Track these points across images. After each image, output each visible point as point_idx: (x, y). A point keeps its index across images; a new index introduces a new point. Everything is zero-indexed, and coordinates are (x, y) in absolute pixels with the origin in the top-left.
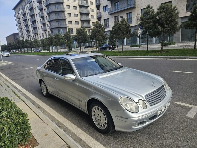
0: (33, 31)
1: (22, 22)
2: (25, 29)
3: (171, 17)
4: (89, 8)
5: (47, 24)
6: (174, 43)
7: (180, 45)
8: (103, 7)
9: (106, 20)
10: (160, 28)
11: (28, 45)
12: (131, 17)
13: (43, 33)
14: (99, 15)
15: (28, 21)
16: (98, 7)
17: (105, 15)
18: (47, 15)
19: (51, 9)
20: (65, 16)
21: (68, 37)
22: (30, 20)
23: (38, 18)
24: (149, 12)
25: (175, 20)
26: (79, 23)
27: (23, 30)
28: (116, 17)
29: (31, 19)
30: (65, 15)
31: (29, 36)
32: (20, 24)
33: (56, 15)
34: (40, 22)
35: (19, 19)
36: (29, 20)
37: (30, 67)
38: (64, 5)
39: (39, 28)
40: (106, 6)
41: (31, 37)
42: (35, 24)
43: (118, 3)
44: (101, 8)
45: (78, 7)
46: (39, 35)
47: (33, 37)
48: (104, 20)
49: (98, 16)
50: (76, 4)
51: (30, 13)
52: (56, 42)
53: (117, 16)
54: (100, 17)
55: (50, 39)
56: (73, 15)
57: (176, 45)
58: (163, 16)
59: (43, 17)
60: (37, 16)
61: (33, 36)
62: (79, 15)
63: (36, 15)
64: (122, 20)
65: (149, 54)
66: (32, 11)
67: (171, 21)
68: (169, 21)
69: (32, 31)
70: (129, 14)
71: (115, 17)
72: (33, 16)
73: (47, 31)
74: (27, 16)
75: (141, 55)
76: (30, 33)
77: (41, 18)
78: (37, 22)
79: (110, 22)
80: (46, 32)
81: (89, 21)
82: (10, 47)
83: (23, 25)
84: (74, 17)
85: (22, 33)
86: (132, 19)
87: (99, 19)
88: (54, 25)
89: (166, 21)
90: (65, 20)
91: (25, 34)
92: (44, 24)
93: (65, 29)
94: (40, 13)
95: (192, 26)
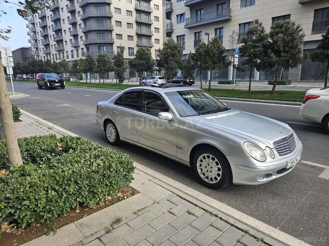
0: (56, 46)
1: (39, 29)
2: (42, 42)
3: (292, 41)
4: (152, 15)
5: (81, 37)
6: (290, 82)
7: (298, 85)
8: (177, 16)
9: (181, 37)
10: (274, 57)
11: (50, 69)
12: (221, 35)
13: (72, 51)
14: (169, 28)
15: (48, 29)
16: (168, 15)
17: (179, 29)
18: (81, 22)
19: (89, 12)
20: (111, 26)
21: (120, 60)
22: (53, 28)
23: (66, 26)
24: (256, 31)
25: (298, 46)
26: (134, 38)
27: (38, 43)
28: (197, 34)
29: (54, 26)
30: (112, 24)
31: (48, 54)
32: (35, 32)
33: (97, 22)
34: (68, 32)
35: (33, 24)
36: (51, 27)
37: (62, 104)
38: (112, 7)
39: (66, 41)
40: (182, 15)
41: (52, 56)
42: (60, 34)
43: (202, 11)
44: (174, 17)
45: (134, 13)
46: (65, 53)
47: (55, 57)
48: (177, 37)
49: (168, 30)
50: (132, 8)
51: (53, 15)
52: (98, 67)
53: (199, 32)
54: (170, 31)
55: (88, 62)
56: (124, 24)
57: (292, 85)
58: (279, 39)
59: (74, 24)
60: (65, 23)
61: (56, 54)
62: (135, 25)
63: (63, 20)
64: (213, 40)
65: (253, 96)
66: (57, 13)
67: (292, 48)
68: (288, 46)
69: (53, 46)
70: (218, 31)
71: (195, 33)
72: (57, 21)
73: (80, 48)
74: (47, 20)
75: (240, 97)
76: (51, 49)
77: (71, 26)
78: (63, 32)
79: (186, 41)
80: (77, 50)
81: (150, 37)
82: (18, 69)
83: (40, 34)
84: (126, 28)
85: (37, 48)
86: (224, 39)
87: (169, 34)
88: (92, 38)
89: (284, 47)
90: (111, 31)
91: (42, 50)
92: (76, 36)
93: (110, 47)
94: (70, 18)
95: (322, 58)
